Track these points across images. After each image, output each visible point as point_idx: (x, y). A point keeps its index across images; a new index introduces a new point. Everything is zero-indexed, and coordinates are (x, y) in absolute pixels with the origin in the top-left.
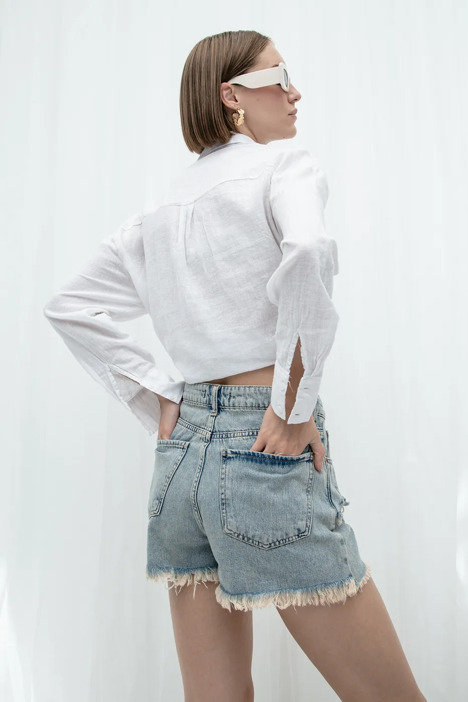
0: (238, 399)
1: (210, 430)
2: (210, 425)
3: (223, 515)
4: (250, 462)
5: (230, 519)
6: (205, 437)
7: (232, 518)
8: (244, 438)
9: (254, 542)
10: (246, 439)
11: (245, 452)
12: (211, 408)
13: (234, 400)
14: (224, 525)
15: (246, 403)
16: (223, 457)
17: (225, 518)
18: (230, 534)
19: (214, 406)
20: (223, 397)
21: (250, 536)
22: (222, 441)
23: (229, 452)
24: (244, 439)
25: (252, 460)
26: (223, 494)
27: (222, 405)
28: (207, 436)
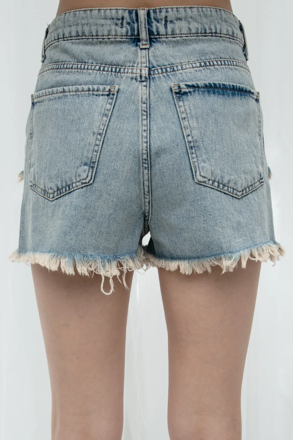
0: (178, 24)
1: (145, 65)
2: (144, 60)
3: (194, 160)
4: (212, 95)
5: (202, 164)
6: (138, 75)
7: (205, 162)
8: (197, 69)
9: (229, 189)
10: (199, 71)
11: (204, 84)
12: (139, 40)
13: (172, 25)
14: (196, 172)
15: (190, 29)
16: (176, 93)
17: (196, 163)
18: (204, 182)
19: (144, 35)
20: (154, 23)
21: (225, 181)
22: (168, 75)
23: (182, 85)
24: (196, 71)
25: (214, 93)
26: (189, 135)
27: (155, 33)
28: (143, 72)
